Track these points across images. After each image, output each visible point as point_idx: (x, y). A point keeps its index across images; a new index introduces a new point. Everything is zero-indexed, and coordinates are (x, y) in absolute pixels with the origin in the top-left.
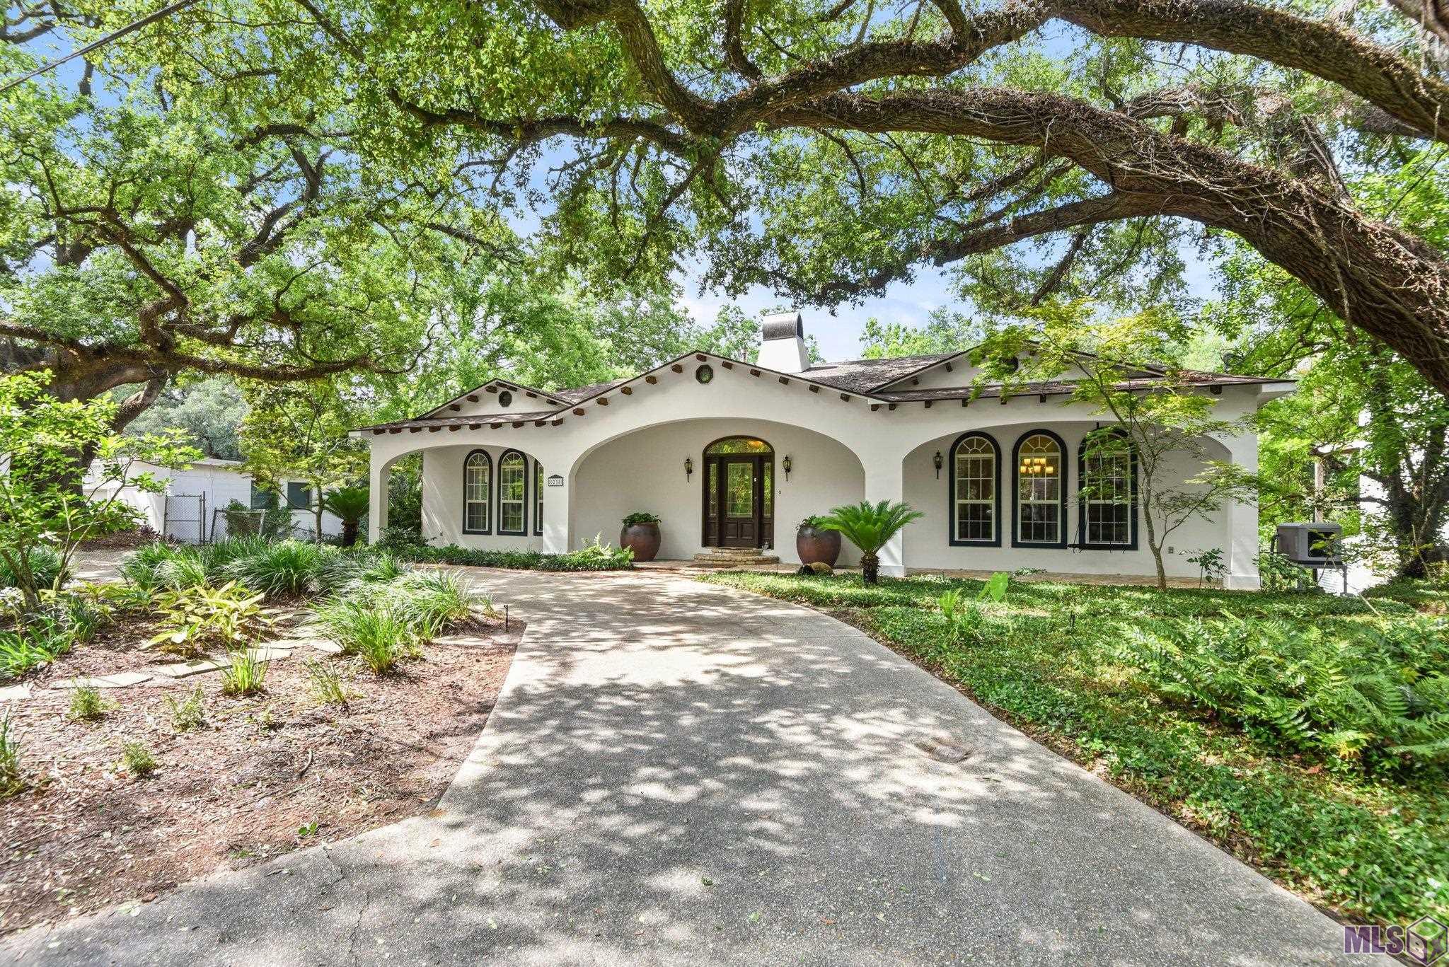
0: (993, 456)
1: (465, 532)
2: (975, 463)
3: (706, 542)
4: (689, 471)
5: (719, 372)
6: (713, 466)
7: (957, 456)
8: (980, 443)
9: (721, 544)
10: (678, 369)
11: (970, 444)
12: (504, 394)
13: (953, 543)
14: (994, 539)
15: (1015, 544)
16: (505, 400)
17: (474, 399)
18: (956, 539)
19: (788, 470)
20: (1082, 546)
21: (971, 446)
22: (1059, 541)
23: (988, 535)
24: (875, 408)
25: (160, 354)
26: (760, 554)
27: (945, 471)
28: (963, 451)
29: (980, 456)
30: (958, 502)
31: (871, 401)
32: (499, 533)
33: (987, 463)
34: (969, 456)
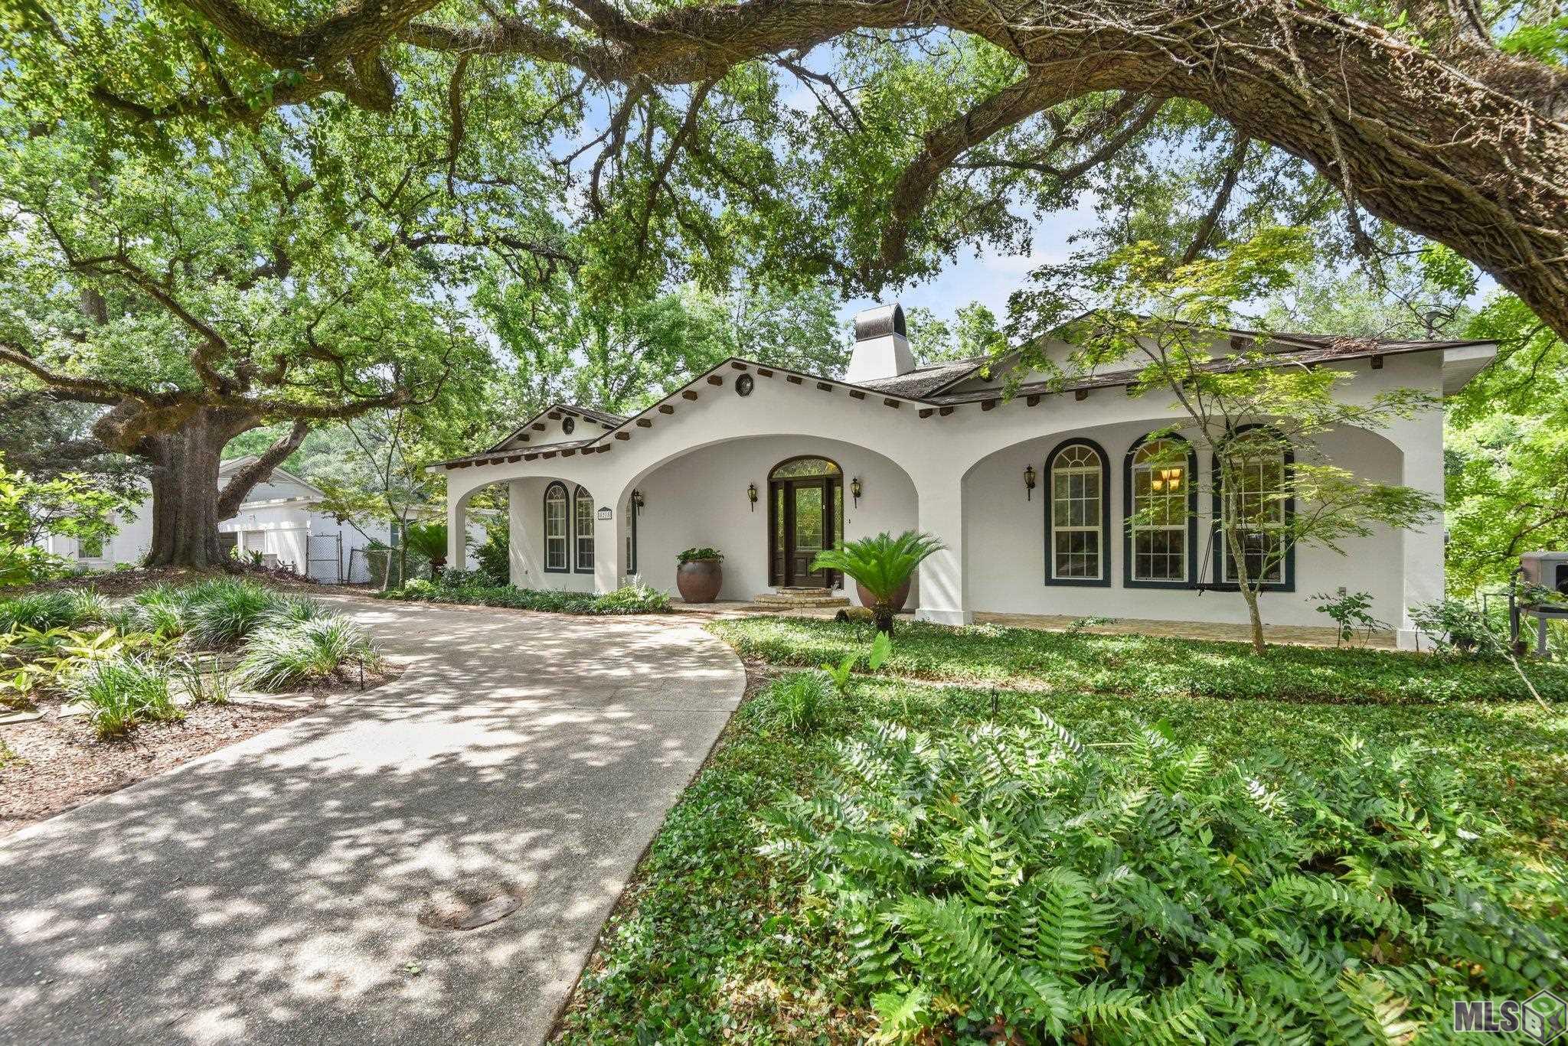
0: (1098, 469)
1: (546, 570)
2: (1077, 480)
3: (773, 581)
4: (754, 499)
5: (760, 382)
6: (781, 493)
7: (1054, 471)
8: (1083, 453)
9: (789, 583)
10: (716, 381)
11: (1071, 454)
12: (567, 420)
13: (1049, 582)
14: (1100, 577)
15: (1128, 584)
16: (568, 427)
17: (540, 427)
18: (1054, 576)
19: (857, 494)
20: (1217, 586)
21: (1072, 458)
22: (1186, 579)
23: (1093, 571)
24: (925, 414)
25: (220, 397)
26: (829, 594)
27: (1039, 491)
28: (1062, 464)
29: (1084, 470)
30: (1054, 529)
31: (919, 406)
32: (577, 571)
33: (1092, 480)
34: (1069, 471)
